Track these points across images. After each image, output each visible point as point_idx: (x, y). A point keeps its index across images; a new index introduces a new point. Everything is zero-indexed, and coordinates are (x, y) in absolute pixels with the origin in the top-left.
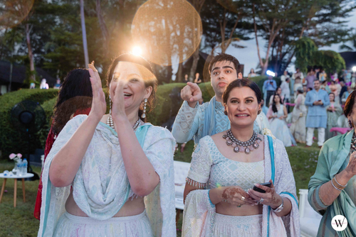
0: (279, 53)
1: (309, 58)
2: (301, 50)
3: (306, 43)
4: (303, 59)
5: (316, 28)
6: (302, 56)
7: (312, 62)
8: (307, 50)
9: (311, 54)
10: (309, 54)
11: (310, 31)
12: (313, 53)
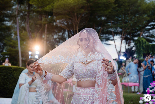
0: (129, 47)
1: (143, 49)
2: (138, 44)
3: (141, 41)
4: (140, 49)
5: (150, 33)
6: (139, 48)
7: (145, 51)
8: (141, 45)
9: (144, 46)
10: (143, 46)
11: (146, 34)
12: (145, 46)
